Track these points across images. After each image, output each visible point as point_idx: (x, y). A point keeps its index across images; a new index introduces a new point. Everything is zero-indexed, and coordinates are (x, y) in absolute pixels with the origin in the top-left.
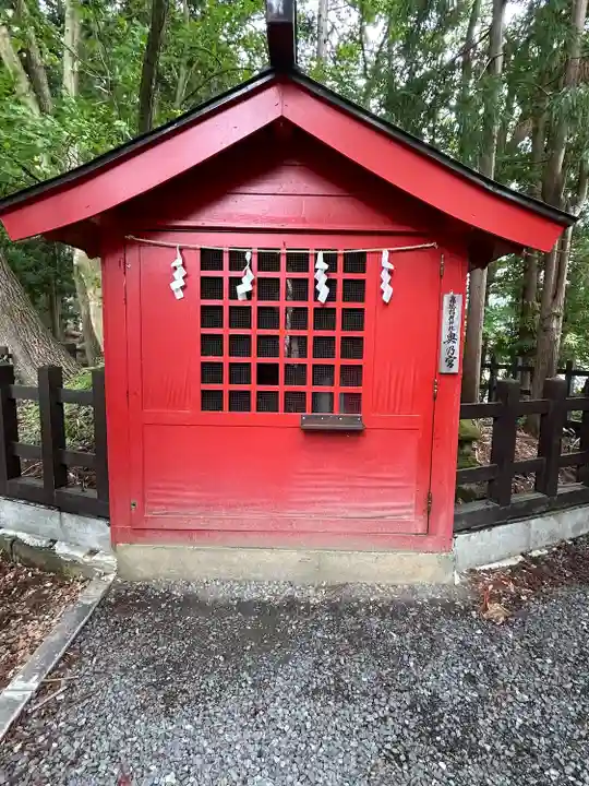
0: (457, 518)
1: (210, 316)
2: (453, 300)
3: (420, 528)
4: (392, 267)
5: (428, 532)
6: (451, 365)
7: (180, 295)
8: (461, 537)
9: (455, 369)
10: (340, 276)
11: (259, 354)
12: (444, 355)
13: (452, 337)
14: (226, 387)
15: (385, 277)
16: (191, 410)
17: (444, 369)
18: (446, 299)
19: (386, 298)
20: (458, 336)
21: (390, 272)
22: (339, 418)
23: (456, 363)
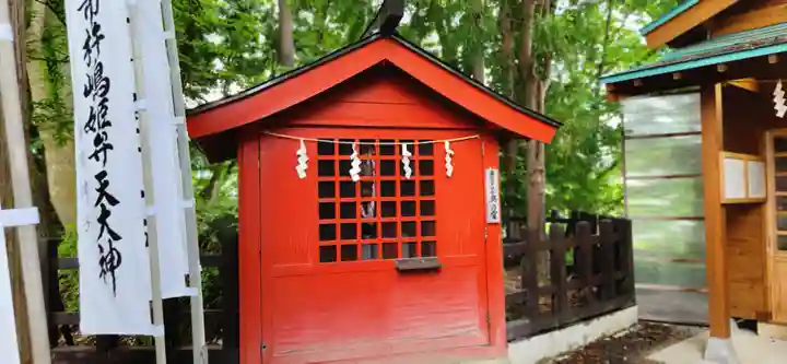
0: (508, 332)
1: (326, 189)
2: (492, 173)
3: (485, 341)
4: (452, 153)
5: (490, 342)
6: (494, 217)
7: (302, 175)
8: (512, 346)
9: (498, 220)
10: (418, 158)
12: (489, 211)
13: (494, 198)
14: (338, 242)
15: (448, 159)
16: (312, 262)
17: (490, 219)
18: (488, 171)
19: (449, 173)
20: (498, 197)
21: (451, 156)
22: (421, 262)
23: (498, 215)
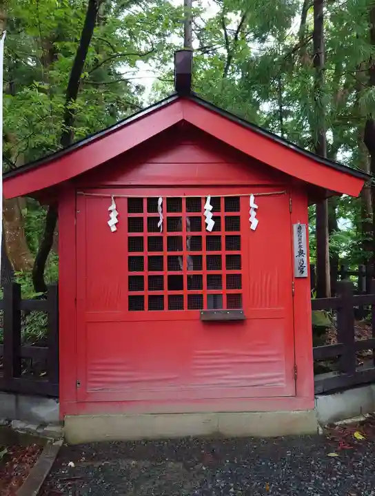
0: (316, 384)
1: (135, 244)
2: (300, 228)
3: (290, 392)
4: (256, 207)
5: (296, 395)
6: (302, 272)
7: (114, 229)
8: (321, 398)
9: (306, 274)
10: (223, 214)
11: (169, 269)
12: (297, 265)
13: (301, 252)
14: (146, 293)
15: (253, 213)
16: (122, 310)
17: (298, 274)
18: (295, 227)
19: (253, 227)
20: (305, 252)
21: (255, 210)
23: (306, 270)
